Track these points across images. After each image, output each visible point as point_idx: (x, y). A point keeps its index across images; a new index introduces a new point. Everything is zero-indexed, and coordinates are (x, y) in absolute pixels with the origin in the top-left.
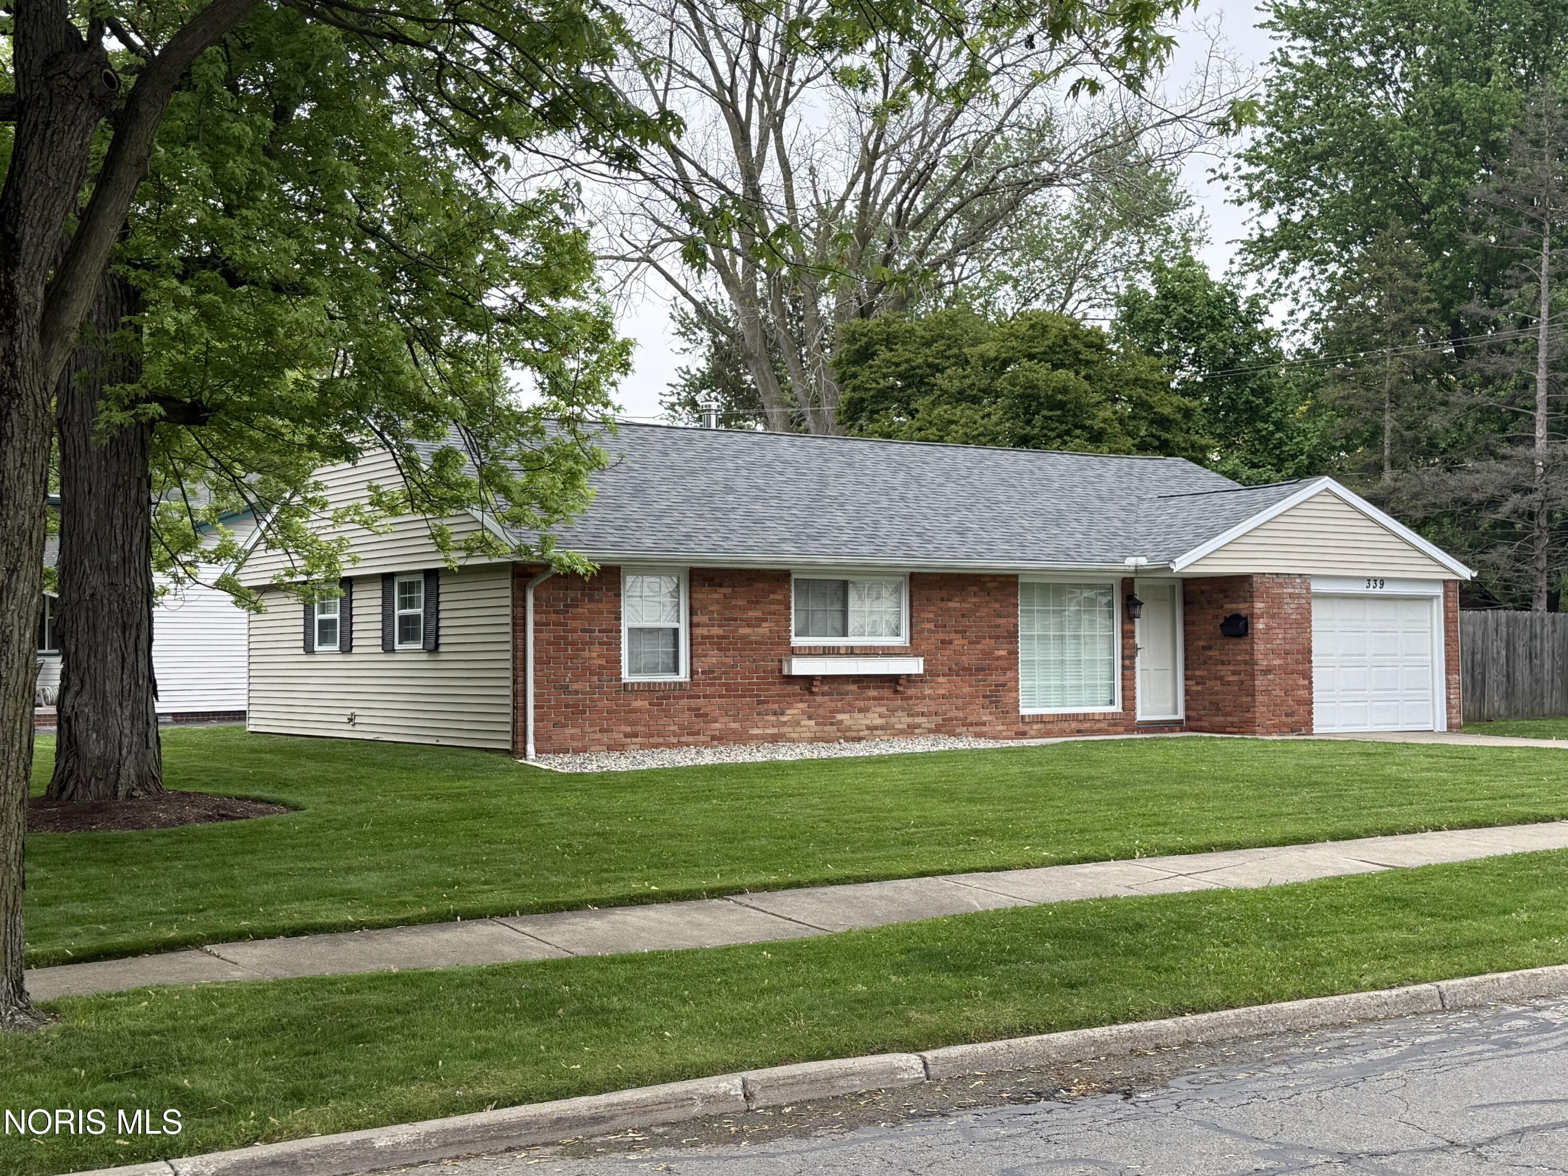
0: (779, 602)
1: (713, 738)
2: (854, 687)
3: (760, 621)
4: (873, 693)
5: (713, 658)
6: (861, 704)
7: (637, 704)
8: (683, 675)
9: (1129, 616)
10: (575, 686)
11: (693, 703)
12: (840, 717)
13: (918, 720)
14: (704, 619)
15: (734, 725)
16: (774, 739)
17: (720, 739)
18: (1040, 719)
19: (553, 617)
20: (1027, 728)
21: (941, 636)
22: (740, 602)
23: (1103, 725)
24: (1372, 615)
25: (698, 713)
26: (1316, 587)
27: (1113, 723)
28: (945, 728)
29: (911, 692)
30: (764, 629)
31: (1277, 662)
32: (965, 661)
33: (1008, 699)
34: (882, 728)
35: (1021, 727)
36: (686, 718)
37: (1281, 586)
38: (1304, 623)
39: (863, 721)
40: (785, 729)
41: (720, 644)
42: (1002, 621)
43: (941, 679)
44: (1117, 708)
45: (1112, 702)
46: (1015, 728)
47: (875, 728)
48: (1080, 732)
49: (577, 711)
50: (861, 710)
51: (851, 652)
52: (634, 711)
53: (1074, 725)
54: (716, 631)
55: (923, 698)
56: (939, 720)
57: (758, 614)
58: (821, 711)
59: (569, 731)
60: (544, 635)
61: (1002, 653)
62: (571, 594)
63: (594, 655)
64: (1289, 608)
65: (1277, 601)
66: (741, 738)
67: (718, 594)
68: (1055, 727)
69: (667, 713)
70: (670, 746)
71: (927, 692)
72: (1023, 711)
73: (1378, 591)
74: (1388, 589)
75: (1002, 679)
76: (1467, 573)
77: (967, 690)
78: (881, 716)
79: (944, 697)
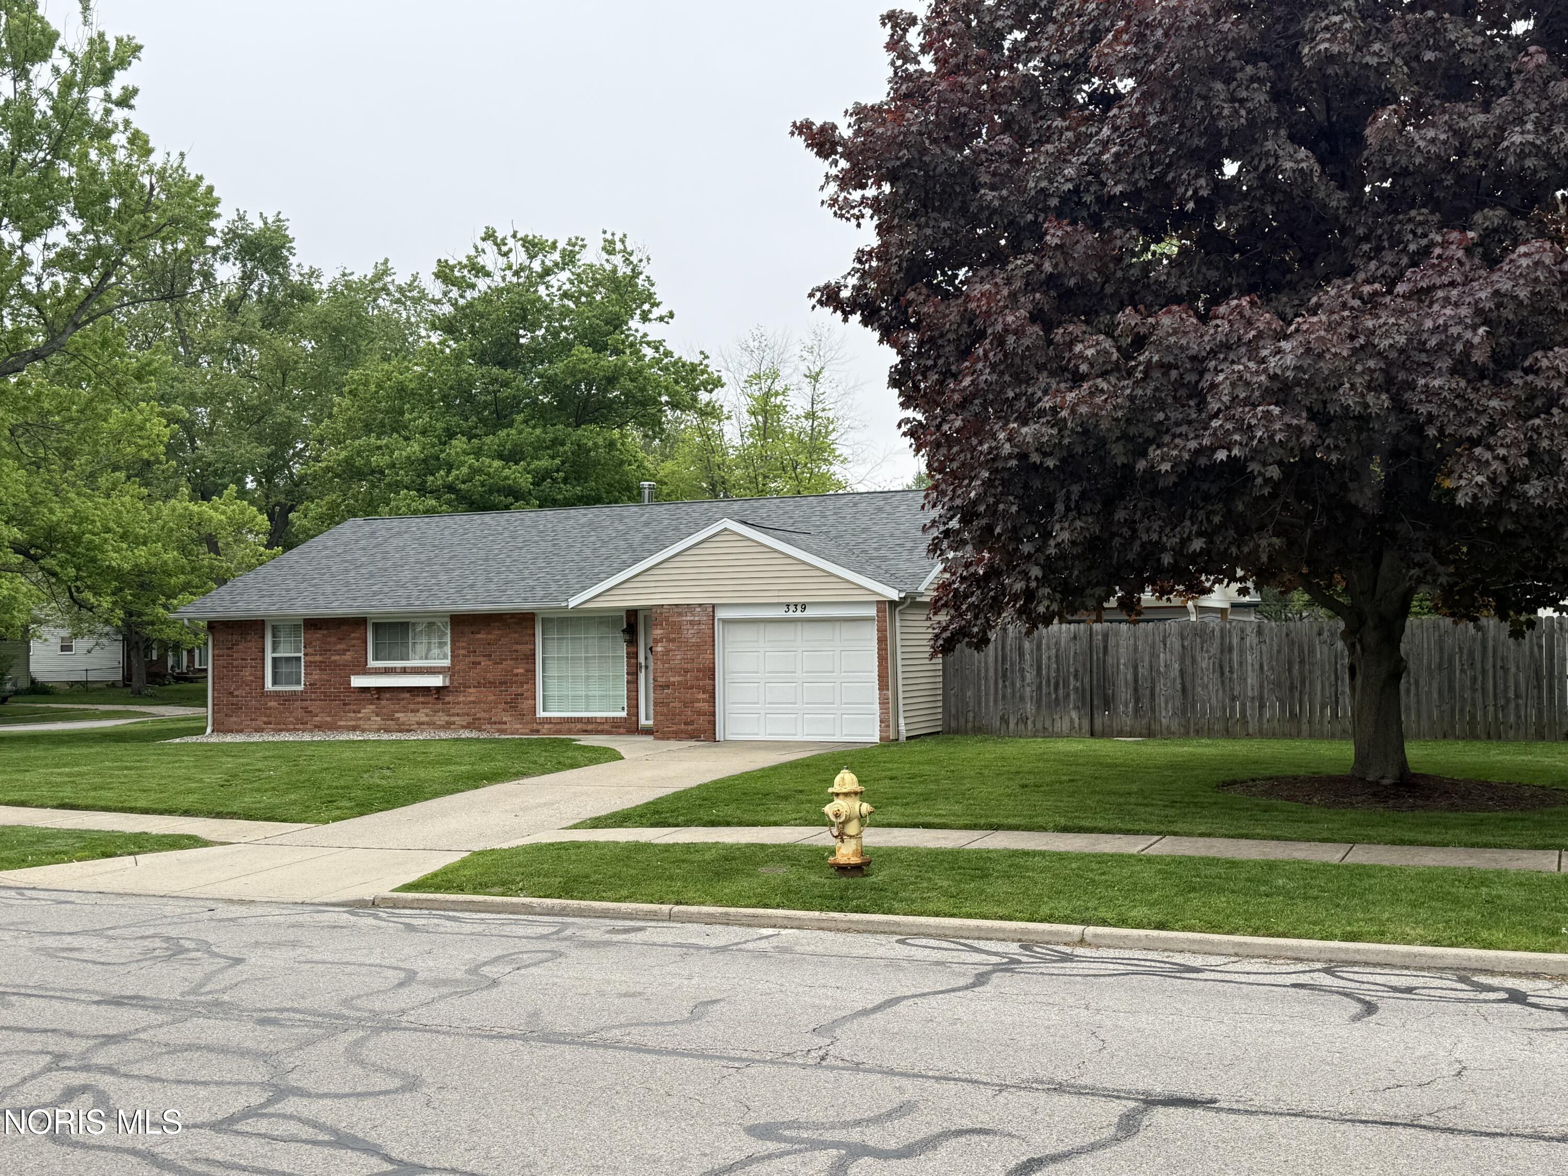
0: (358, 639)
1: (316, 727)
2: (407, 695)
3: (345, 651)
4: (421, 699)
5: (316, 675)
6: (412, 706)
7: (273, 704)
8: (302, 686)
9: (632, 641)
10: (236, 693)
11: (305, 704)
12: (397, 715)
13: (453, 719)
14: (310, 651)
15: (328, 719)
16: (354, 729)
17: (319, 727)
19: (226, 651)
20: (540, 727)
21: (472, 659)
22: (333, 639)
25: (306, 710)
28: (474, 725)
30: (348, 656)
32: (490, 677)
33: (525, 705)
36: (299, 713)
37: (680, 614)
41: (321, 666)
42: (518, 647)
43: (472, 690)
44: (625, 714)
45: (624, 709)
46: (530, 726)
49: (236, 708)
51: (404, 671)
52: (270, 708)
54: (318, 658)
56: (470, 719)
57: (344, 646)
59: (234, 719)
60: (221, 663)
61: (521, 671)
62: (235, 637)
65: (677, 628)
66: (333, 727)
67: (321, 634)
68: (564, 728)
69: (288, 711)
70: (288, 730)
72: (539, 714)
73: (799, 614)
74: (810, 613)
75: (520, 691)
76: (893, 594)
77: (492, 698)
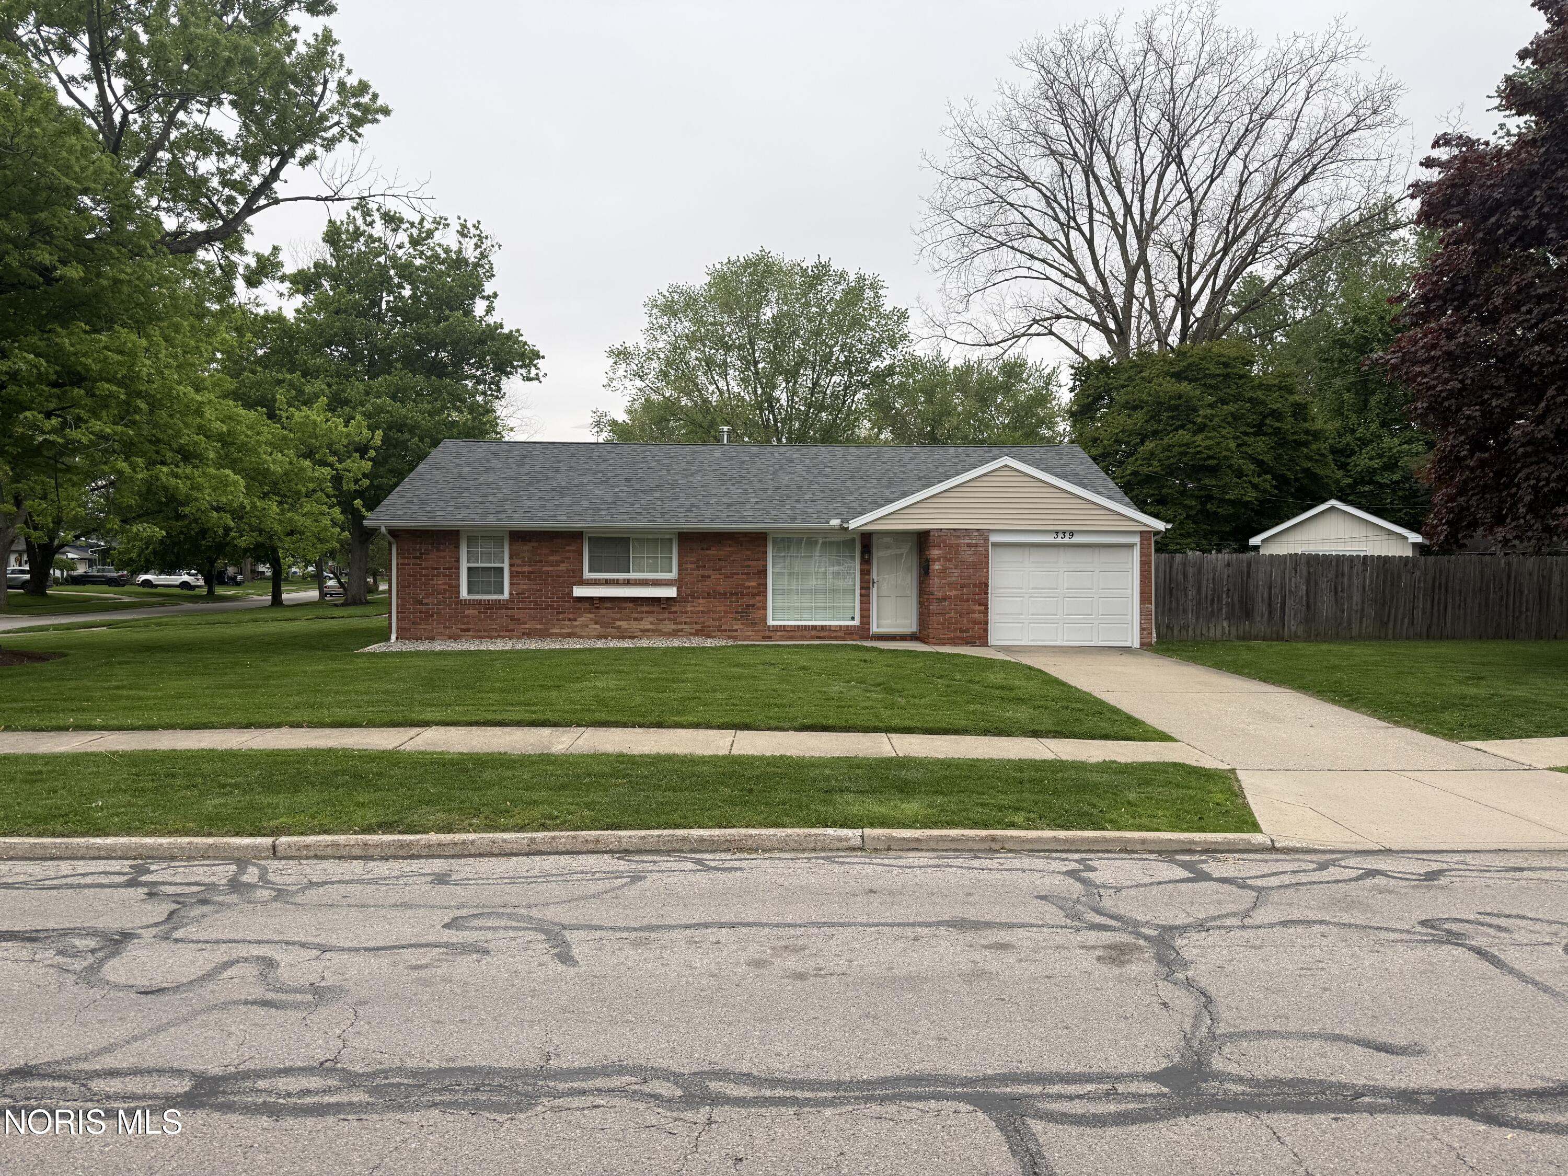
0: (574, 551)
2: (631, 605)
3: (558, 563)
4: (645, 609)
5: (524, 585)
6: (636, 615)
7: (470, 612)
8: (506, 595)
9: (866, 562)
10: (427, 601)
11: (510, 612)
14: (519, 561)
15: (539, 626)
17: (529, 635)
18: (783, 628)
19: (412, 560)
20: (772, 634)
22: (544, 551)
25: (513, 618)
26: (994, 538)
30: (562, 568)
31: (953, 593)
32: (721, 589)
34: (653, 631)
35: (767, 633)
36: (504, 621)
38: (982, 564)
39: (638, 626)
40: (578, 630)
41: (529, 576)
44: (856, 622)
45: (853, 618)
47: (648, 631)
49: (428, 615)
50: (635, 619)
52: (468, 616)
55: (686, 612)
56: (699, 627)
61: (754, 584)
62: (424, 546)
63: (440, 583)
64: (967, 554)
66: (545, 635)
68: (798, 634)
70: (493, 638)
71: (689, 609)
72: (771, 622)
73: (1067, 540)
74: (1076, 539)
75: (752, 602)
76: (1160, 526)
77: (722, 608)
78: (652, 623)
79: (703, 612)
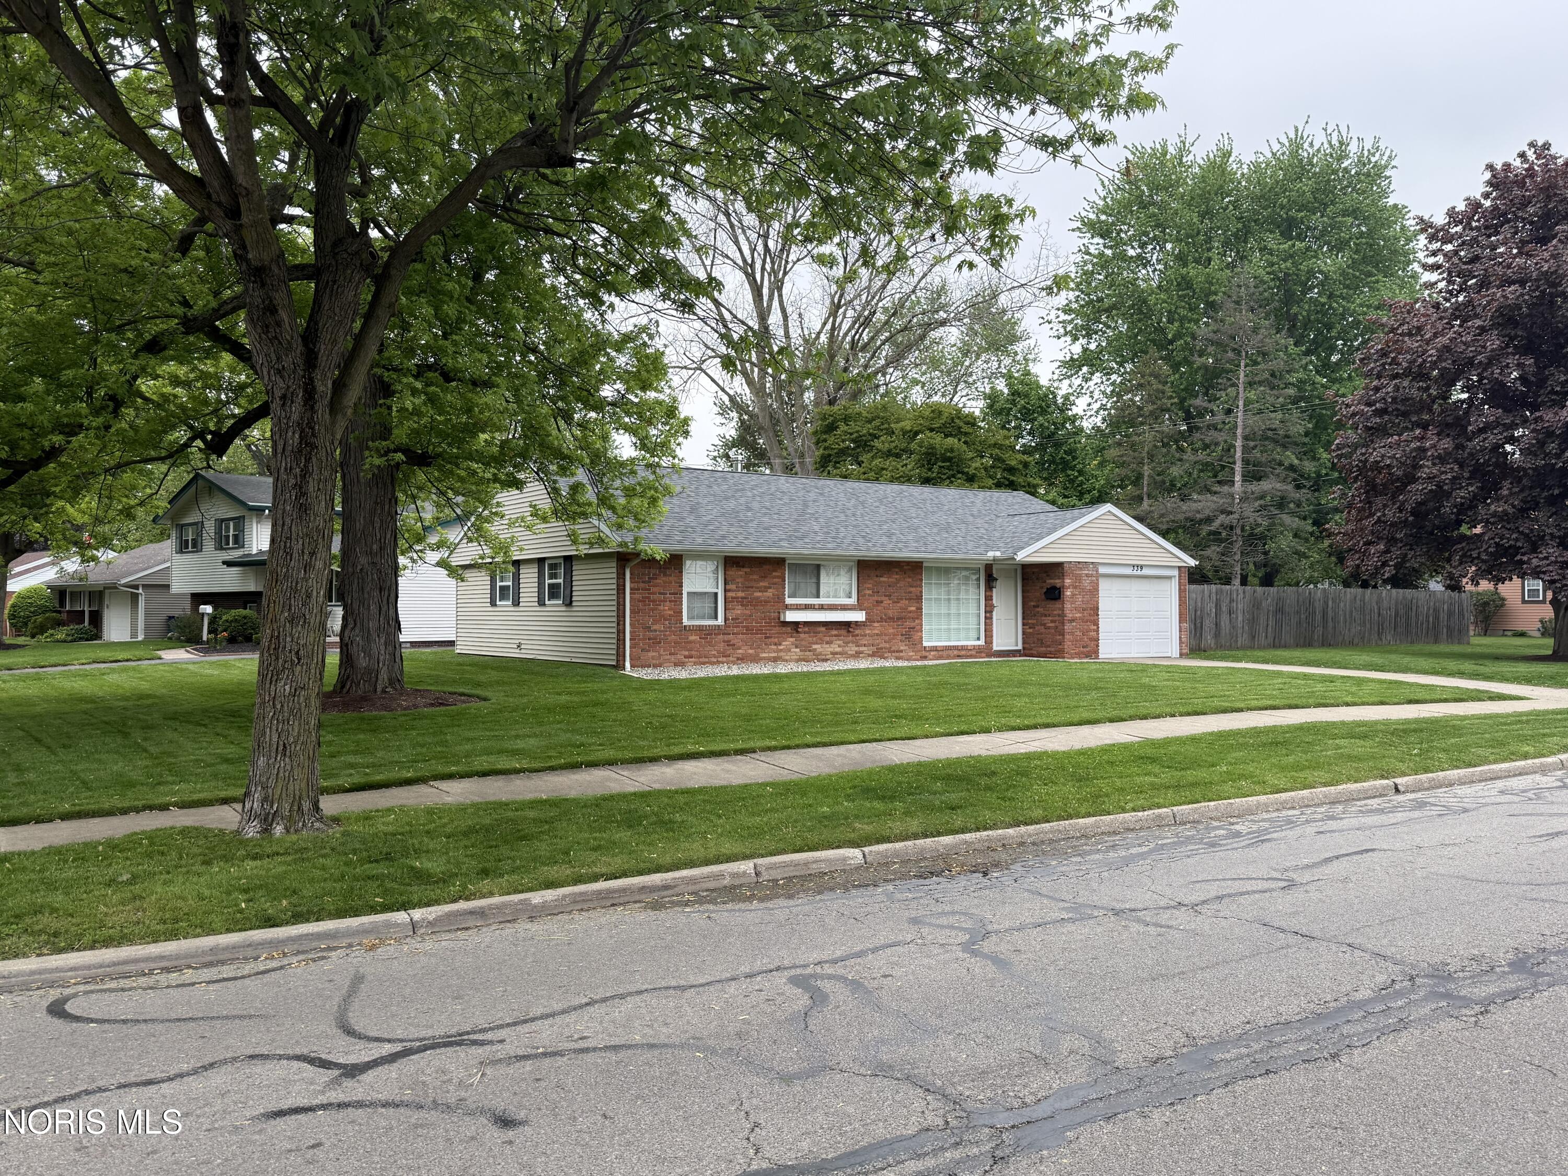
0: (778, 577)
1: (738, 659)
2: (823, 629)
3: (766, 589)
4: (834, 632)
5: (738, 611)
6: (828, 639)
7: (692, 638)
8: (720, 621)
9: (990, 586)
10: (655, 627)
11: (726, 637)
12: (815, 646)
13: (862, 649)
14: (733, 587)
15: (751, 651)
16: (775, 660)
17: (742, 659)
18: (935, 649)
19: (642, 585)
20: (927, 654)
21: (876, 598)
22: (755, 577)
23: (973, 653)
24: (1136, 586)
25: (728, 643)
26: (1102, 570)
27: (979, 651)
28: (878, 653)
29: (857, 632)
30: (770, 593)
31: (1078, 615)
32: (890, 613)
33: (916, 637)
34: (840, 653)
35: (924, 653)
36: (722, 646)
37: (1081, 569)
38: (1094, 592)
39: (828, 649)
40: (782, 654)
41: (743, 602)
42: (912, 589)
43: (876, 624)
44: (982, 642)
45: (978, 639)
46: (920, 654)
47: (836, 653)
48: (959, 656)
49: (655, 642)
50: (827, 643)
51: (822, 608)
52: (691, 642)
53: (956, 652)
54: (740, 594)
55: (865, 635)
56: (874, 649)
57: (766, 584)
58: (803, 643)
59: (651, 654)
60: (637, 596)
61: (913, 609)
62: (653, 571)
63: (666, 609)
64: (1086, 583)
65: (1079, 578)
66: (755, 659)
67: (742, 572)
68: (945, 653)
69: (711, 645)
70: (712, 663)
71: (868, 632)
72: (925, 644)
73: (1139, 572)
74: (1146, 572)
75: (912, 624)
76: (1192, 562)
77: (891, 631)
78: (839, 646)
79: (877, 635)
